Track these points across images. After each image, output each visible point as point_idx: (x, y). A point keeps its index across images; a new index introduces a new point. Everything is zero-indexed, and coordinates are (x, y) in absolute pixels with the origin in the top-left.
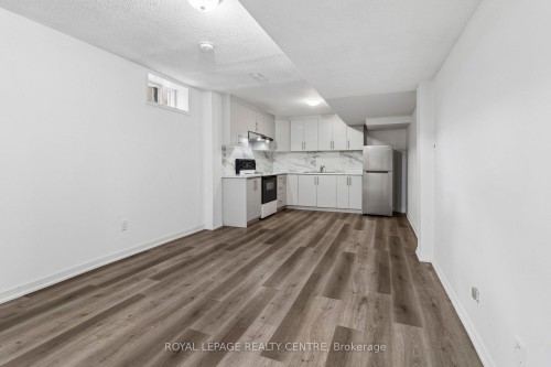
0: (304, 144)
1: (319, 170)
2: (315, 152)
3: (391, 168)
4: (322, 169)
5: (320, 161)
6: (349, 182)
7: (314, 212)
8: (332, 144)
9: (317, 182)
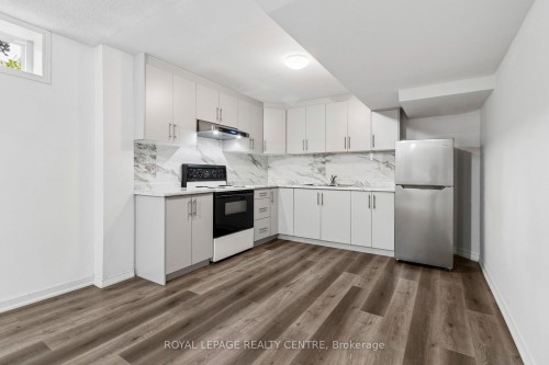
0: (305, 143)
1: (329, 182)
2: (325, 155)
3: (450, 181)
4: (333, 181)
5: (332, 168)
6: (372, 204)
7: (315, 248)
8: (347, 142)
9: (321, 202)
